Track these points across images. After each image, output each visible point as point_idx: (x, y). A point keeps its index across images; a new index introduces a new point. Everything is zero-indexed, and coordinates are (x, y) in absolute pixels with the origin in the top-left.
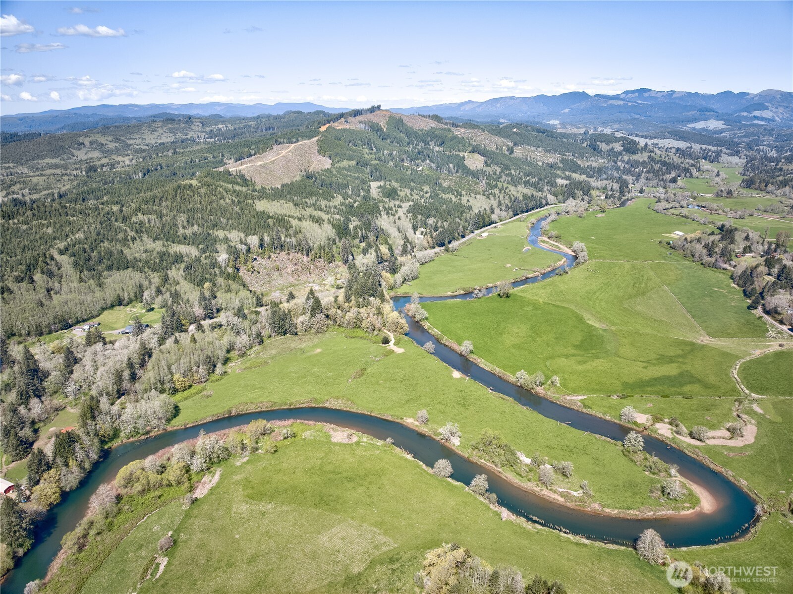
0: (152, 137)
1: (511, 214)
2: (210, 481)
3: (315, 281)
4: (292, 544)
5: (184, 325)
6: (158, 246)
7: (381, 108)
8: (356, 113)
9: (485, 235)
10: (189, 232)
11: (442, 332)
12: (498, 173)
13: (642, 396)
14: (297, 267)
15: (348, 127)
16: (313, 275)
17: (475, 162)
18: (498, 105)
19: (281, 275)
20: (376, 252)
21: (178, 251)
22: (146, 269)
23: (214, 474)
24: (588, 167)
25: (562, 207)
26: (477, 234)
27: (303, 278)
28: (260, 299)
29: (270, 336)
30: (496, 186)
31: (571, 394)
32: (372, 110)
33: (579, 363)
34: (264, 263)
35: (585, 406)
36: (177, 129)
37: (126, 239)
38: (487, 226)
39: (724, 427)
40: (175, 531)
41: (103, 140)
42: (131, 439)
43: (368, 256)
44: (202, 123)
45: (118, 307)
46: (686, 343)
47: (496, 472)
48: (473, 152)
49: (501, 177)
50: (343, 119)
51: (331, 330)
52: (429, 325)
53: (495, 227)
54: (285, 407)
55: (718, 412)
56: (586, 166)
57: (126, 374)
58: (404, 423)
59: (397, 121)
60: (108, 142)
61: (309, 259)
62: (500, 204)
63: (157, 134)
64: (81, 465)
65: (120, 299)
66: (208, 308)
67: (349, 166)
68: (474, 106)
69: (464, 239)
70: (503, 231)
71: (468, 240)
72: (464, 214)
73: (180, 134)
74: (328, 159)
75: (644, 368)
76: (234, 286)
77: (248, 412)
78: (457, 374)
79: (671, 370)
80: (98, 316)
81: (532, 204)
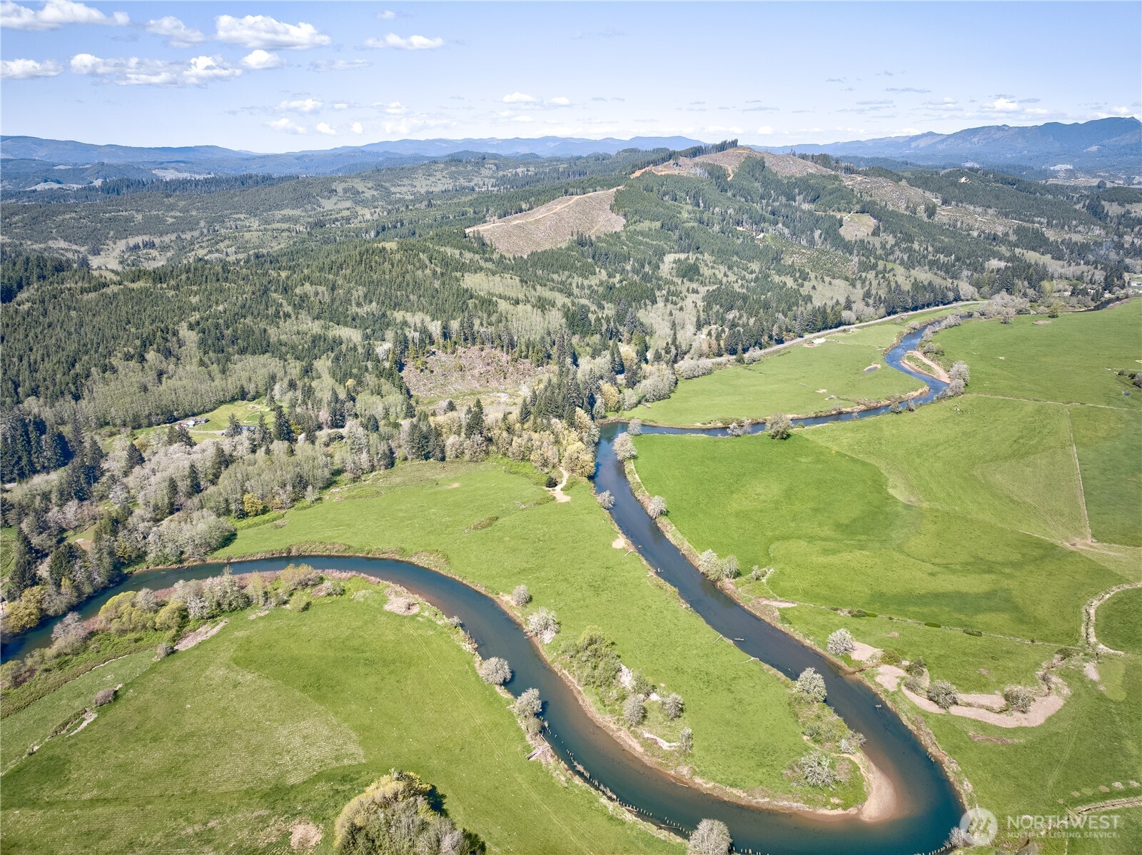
0: (424, 183)
1: (882, 311)
2: (207, 633)
3: (508, 391)
4: (243, 729)
5: (293, 432)
6: (316, 327)
7: (738, 144)
8: (697, 151)
9: (817, 341)
10: (362, 311)
11: (644, 480)
12: (888, 247)
13: (891, 619)
14: (489, 368)
15: (676, 172)
16: (508, 381)
17: (857, 227)
18: (975, 140)
19: (463, 377)
20: (613, 354)
21: (337, 336)
22: (288, 356)
23: (217, 624)
24: (1062, 242)
25: (983, 304)
26: (806, 340)
27: (494, 384)
28: (412, 407)
29: (406, 459)
30: (874, 267)
31: (773, 597)
32: (722, 147)
33: (826, 552)
34: (443, 359)
35: (784, 619)
36: (459, 173)
37: (277, 315)
38: (831, 328)
39: (1002, 690)
40: (126, 685)
41: (360, 186)
42: (160, 567)
43: (598, 360)
44: (496, 165)
45: (240, 402)
46: (1039, 544)
47: (575, 691)
48: (863, 212)
49: (892, 253)
50: (671, 162)
51: (491, 459)
52: (633, 467)
53: (844, 331)
54: (361, 555)
55: (1011, 664)
56: (1060, 240)
57: (183, 486)
58: (498, 600)
59: (756, 164)
60: (366, 190)
61: (509, 358)
62: (867, 295)
63: (432, 179)
64: (77, 588)
65: (243, 391)
66: (338, 413)
67: (650, 229)
68: (934, 141)
69: (781, 346)
70: (855, 337)
71: (785, 348)
72: (795, 308)
73: (462, 180)
74: (621, 218)
75: (932, 574)
76: (386, 386)
77: (312, 554)
78: (621, 542)
79: (974, 584)
80: (211, 410)
81: (929, 296)
